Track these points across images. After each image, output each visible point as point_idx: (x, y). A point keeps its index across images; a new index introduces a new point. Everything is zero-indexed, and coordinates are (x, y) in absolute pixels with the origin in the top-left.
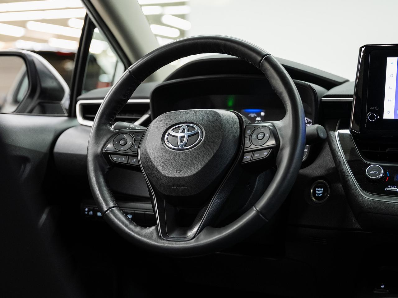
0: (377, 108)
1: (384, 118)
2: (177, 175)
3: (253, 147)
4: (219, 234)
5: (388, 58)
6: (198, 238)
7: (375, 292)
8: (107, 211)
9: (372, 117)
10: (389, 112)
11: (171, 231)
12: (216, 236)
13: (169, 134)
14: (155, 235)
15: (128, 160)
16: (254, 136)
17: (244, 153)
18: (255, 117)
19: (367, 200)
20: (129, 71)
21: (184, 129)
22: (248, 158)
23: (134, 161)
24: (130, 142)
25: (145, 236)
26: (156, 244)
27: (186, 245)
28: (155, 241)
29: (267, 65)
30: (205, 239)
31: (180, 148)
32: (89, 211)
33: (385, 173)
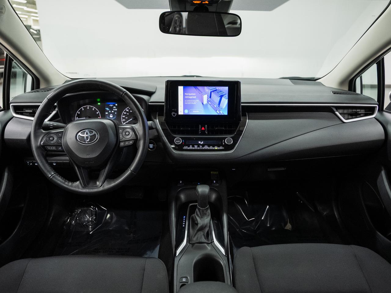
0: (176, 110)
1: (179, 114)
2: (88, 157)
3: (124, 139)
4: (115, 182)
5: (179, 87)
6: (103, 186)
7: (178, 185)
8: (51, 176)
9: (174, 115)
10: (181, 112)
11: (88, 184)
12: (113, 184)
13: (79, 135)
14: (80, 187)
15: (57, 148)
16: (124, 134)
17: (120, 142)
18: (113, 107)
19: (176, 154)
20: (47, 98)
21: (87, 133)
22: (122, 144)
23: (60, 148)
24: (55, 139)
25: (75, 187)
26: (82, 191)
27: (98, 190)
28: (81, 189)
29: (126, 96)
30: (107, 186)
31: (87, 143)
32: (30, 163)
33: (182, 141)
